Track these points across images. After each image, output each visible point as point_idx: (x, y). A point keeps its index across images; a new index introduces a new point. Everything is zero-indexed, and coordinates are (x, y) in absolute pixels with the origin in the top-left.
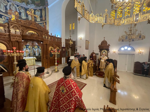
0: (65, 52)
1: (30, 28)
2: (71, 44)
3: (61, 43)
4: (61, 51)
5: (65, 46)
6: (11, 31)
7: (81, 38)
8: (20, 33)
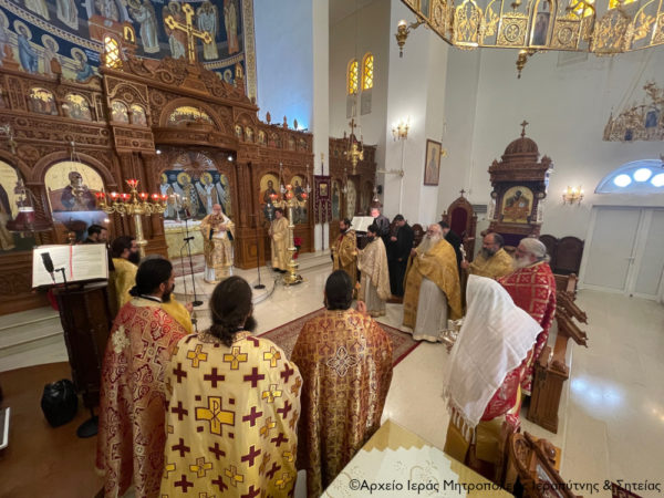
0: (327, 197)
1: (182, 96)
2: (355, 161)
3: (312, 157)
4: (311, 194)
5: (326, 173)
6: (114, 113)
7: (403, 130)
8: (147, 117)
